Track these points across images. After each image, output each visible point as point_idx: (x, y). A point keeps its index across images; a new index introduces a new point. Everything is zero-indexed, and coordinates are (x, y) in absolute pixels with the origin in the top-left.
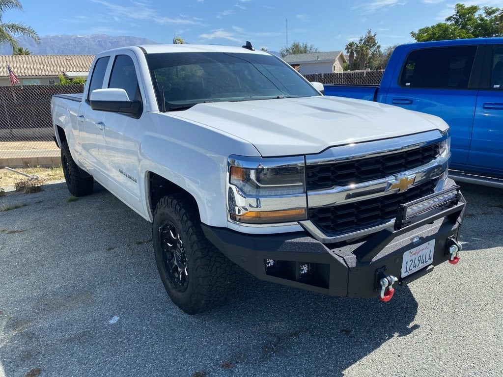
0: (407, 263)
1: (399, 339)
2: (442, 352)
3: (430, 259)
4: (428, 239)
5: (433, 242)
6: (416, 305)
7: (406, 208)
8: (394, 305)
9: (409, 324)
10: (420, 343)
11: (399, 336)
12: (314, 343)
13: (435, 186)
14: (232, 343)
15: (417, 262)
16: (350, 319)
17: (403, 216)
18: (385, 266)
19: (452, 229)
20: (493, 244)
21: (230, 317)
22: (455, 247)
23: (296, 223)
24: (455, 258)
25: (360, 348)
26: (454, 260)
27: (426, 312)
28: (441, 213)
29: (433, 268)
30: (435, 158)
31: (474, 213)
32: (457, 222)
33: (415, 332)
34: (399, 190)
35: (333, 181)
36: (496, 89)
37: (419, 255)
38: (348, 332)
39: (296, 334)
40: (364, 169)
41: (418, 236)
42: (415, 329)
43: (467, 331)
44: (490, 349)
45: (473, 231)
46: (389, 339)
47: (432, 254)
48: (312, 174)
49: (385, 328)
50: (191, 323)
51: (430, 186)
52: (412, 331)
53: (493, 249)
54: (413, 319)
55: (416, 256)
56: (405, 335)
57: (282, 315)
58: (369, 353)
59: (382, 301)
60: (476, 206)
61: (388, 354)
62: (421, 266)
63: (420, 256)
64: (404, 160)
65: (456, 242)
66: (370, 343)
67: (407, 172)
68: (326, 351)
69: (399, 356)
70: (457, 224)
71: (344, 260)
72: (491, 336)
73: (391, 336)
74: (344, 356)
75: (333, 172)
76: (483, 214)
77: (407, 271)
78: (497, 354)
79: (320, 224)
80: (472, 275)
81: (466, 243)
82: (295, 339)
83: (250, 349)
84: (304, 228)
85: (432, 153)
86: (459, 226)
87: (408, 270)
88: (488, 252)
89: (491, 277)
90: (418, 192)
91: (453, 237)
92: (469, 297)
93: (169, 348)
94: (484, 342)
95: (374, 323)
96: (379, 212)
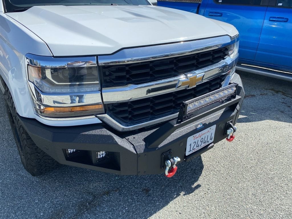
0: (190, 145)
1: (184, 197)
2: (213, 209)
3: (211, 139)
4: (210, 125)
5: (214, 127)
6: (202, 167)
7: (187, 105)
8: (186, 167)
9: (194, 184)
10: (198, 201)
11: (184, 195)
12: (120, 201)
13: (223, 80)
14: (58, 201)
15: (200, 143)
16: (152, 179)
17: (184, 112)
18: (170, 149)
19: (231, 115)
20: (264, 118)
21: (64, 177)
22: (231, 130)
23: (94, 116)
24: (232, 137)
25: (152, 206)
26: (230, 139)
27: (208, 173)
28: (221, 106)
29: (214, 145)
30: (224, 59)
31: (255, 94)
32: (236, 109)
33: (197, 191)
34: (189, 87)
35: (128, 79)
36: (280, 6)
37: (201, 138)
38: (147, 191)
39: (108, 193)
40: (157, 69)
41: (202, 123)
42: (197, 189)
43: (234, 190)
44: (248, 207)
45: (252, 108)
46: (176, 197)
47: (213, 136)
48: (109, 73)
49: (176, 187)
50: (33, 182)
51: (219, 81)
52: (195, 190)
53: (263, 121)
54: (198, 179)
55: (199, 139)
56: (189, 193)
57: (103, 176)
58: (159, 210)
59: (166, 177)
60: (257, 89)
61: (172, 211)
62: (203, 145)
63: (203, 138)
64: (195, 61)
65: (233, 126)
66: (161, 202)
67: (197, 72)
68: (127, 209)
69: (180, 213)
70: (236, 111)
71: (134, 147)
72: (250, 195)
73: (178, 195)
74: (139, 214)
75: (128, 72)
76: (261, 95)
77: (190, 151)
78: (253, 211)
79: (118, 116)
80: (245, 142)
81: (246, 116)
82: (106, 198)
83: (69, 207)
84: (101, 120)
85: (221, 54)
86: (237, 112)
87: (192, 149)
88: (259, 124)
89: (258, 144)
90: (208, 86)
91: (231, 122)
92: (241, 160)
93: (7, 205)
94: (245, 200)
95: (169, 183)
96: (172, 104)
